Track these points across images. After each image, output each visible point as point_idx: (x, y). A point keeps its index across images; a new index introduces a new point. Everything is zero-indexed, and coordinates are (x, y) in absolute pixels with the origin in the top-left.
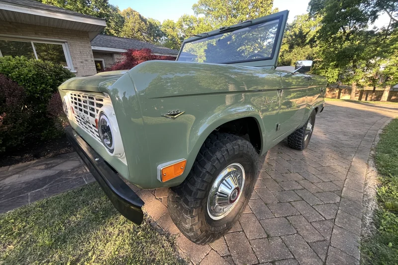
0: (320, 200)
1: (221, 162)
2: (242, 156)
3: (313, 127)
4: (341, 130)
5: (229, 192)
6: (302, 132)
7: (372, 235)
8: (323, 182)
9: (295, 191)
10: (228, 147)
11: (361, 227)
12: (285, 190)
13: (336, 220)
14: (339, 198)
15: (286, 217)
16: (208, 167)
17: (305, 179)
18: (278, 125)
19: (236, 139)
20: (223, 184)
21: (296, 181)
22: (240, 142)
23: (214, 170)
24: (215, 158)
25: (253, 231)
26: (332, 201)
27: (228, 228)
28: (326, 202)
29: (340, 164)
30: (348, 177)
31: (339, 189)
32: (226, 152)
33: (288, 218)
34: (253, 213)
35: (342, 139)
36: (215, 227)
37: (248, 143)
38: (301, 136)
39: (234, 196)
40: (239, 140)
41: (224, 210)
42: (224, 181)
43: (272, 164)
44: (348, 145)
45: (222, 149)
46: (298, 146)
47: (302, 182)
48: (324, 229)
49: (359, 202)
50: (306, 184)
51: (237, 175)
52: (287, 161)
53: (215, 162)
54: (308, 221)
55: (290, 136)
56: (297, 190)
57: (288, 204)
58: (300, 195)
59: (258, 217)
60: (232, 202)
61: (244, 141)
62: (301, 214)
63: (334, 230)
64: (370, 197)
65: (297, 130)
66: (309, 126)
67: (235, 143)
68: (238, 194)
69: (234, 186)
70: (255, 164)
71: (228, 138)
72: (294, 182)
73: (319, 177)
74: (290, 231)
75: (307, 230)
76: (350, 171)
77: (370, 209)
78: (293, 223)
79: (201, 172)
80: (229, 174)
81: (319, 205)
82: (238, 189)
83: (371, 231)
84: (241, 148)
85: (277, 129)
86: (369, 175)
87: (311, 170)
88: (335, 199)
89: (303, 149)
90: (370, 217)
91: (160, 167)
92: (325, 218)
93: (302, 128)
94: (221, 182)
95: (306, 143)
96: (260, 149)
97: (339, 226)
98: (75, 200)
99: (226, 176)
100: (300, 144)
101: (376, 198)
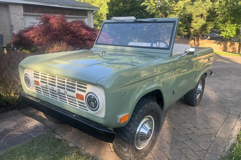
0: (202, 139)
1: (142, 114)
2: (153, 111)
3: (203, 88)
4: (229, 88)
5: (146, 132)
6: (194, 93)
7: (227, 156)
8: (207, 128)
9: (187, 135)
10: (146, 107)
11: (222, 152)
12: (180, 135)
13: (209, 150)
14: (214, 138)
15: (180, 150)
16: (136, 117)
17: (195, 127)
18: (174, 91)
19: (149, 102)
20: (143, 127)
21: (188, 129)
22: (151, 103)
23: (139, 119)
24: (139, 113)
25: (160, 157)
26: (210, 139)
27: (145, 155)
28: (205, 140)
29: (221, 116)
30: (223, 125)
31: (215, 132)
32: (145, 109)
33: (181, 150)
34: (160, 148)
35: (228, 96)
36: (138, 153)
37: (156, 103)
38: (193, 95)
39: (149, 135)
40: (151, 102)
41: (143, 144)
42: (143, 126)
43: (173, 117)
44: (231, 101)
45: (143, 108)
46: (192, 103)
47: (192, 129)
48: (201, 155)
49: (226, 139)
50: (195, 130)
51: (150, 123)
52: (183, 114)
53: (140, 114)
54: (193, 151)
55: (185, 95)
56: (188, 134)
57: (182, 142)
58: (190, 137)
59: (162, 150)
60: (148, 138)
61: (154, 103)
62: (189, 148)
63: (207, 155)
64: (233, 136)
65: (191, 91)
66: (200, 87)
67: (149, 104)
68: (151, 134)
69: (149, 129)
70: (160, 116)
71: (145, 101)
72: (187, 129)
73: (204, 125)
74: (181, 156)
75: (191, 155)
76: (226, 120)
77: (230, 143)
78: (184, 152)
79: (133, 120)
80: (145, 122)
81: (201, 142)
82: (151, 130)
83: (227, 154)
84: (152, 107)
85: (173, 94)
86: (237, 123)
87: (200, 121)
88: (211, 138)
89: (196, 105)
90: (229, 147)
91: (120, 117)
92: (203, 149)
93: (194, 89)
94: (142, 126)
95: (198, 101)
96: (163, 107)
97: (210, 152)
98: (32, 149)
99: (144, 123)
100: (194, 102)
101: (236, 137)
